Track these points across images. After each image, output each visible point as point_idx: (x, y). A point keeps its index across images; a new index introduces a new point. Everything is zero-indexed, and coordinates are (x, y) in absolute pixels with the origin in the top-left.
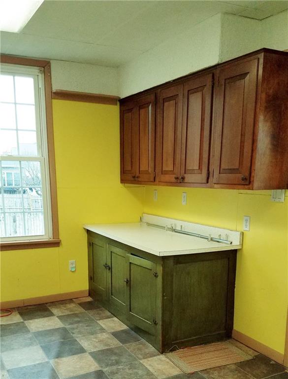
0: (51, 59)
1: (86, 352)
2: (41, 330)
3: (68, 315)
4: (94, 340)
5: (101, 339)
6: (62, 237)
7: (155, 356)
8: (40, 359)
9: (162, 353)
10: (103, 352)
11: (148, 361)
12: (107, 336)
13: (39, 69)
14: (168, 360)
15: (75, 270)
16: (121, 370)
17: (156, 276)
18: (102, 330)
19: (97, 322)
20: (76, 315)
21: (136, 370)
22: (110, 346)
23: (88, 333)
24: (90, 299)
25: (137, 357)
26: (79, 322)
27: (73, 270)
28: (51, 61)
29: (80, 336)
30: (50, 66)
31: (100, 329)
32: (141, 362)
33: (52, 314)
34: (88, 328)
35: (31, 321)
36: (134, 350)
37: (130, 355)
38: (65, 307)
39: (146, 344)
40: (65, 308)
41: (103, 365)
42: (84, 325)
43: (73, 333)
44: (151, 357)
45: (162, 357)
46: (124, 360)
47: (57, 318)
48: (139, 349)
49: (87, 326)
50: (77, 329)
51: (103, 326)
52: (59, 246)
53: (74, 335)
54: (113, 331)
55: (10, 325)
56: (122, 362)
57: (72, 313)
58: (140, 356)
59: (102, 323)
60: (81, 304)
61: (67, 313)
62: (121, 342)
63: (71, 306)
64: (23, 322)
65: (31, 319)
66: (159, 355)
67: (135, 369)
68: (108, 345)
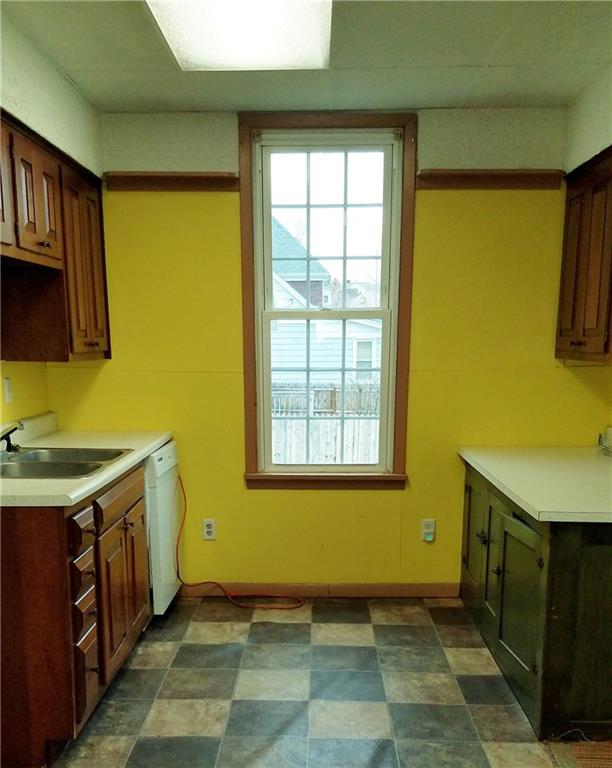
0: (419, 109)
1: (385, 700)
2: (330, 643)
3: (397, 626)
4: (415, 681)
5: (429, 684)
6: (411, 470)
7: (523, 741)
8: (296, 695)
9: (541, 739)
10: (416, 708)
11: (501, 747)
12: (446, 680)
13: (393, 132)
14: (546, 757)
15: (434, 540)
16: (431, 751)
17: (541, 565)
18: (444, 667)
19: (442, 650)
20: (410, 629)
21: (460, 759)
22: (439, 700)
23: (412, 667)
24: (458, 603)
25: (481, 735)
26: (407, 643)
27: (430, 539)
28: (419, 113)
29: (393, 668)
30: (416, 124)
31: (439, 665)
32: (483, 745)
33: (367, 620)
34: (418, 658)
35: (322, 625)
36: (485, 719)
37: (467, 728)
38: (399, 610)
39: (516, 714)
40: (399, 613)
41: (401, 733)
42: (414, 651)
43: (383, 662)
44: (513, 741)
45: (537, 748)
46: (449, 733)
47: (371, 629)
48: (496, 721)
49: (417, 654)
50: (394, 654)
51: (450, 660)
52: (403, 488)
53: (382, 665)
54: (464, 673)
55: (285, 626)
56: (442, 736)
57: (405, 624)
58: (488, 734)
59: (451, 655)
60: (432, 611)
61: (397, 622)
62: (466, 698)
63: (413, 611)
64: (309, 625)
65: (325, 622)
66: (532, 741)
67: (462, 756)
68: (437, 699)
